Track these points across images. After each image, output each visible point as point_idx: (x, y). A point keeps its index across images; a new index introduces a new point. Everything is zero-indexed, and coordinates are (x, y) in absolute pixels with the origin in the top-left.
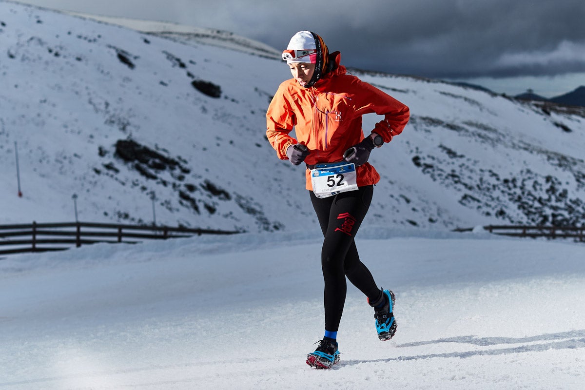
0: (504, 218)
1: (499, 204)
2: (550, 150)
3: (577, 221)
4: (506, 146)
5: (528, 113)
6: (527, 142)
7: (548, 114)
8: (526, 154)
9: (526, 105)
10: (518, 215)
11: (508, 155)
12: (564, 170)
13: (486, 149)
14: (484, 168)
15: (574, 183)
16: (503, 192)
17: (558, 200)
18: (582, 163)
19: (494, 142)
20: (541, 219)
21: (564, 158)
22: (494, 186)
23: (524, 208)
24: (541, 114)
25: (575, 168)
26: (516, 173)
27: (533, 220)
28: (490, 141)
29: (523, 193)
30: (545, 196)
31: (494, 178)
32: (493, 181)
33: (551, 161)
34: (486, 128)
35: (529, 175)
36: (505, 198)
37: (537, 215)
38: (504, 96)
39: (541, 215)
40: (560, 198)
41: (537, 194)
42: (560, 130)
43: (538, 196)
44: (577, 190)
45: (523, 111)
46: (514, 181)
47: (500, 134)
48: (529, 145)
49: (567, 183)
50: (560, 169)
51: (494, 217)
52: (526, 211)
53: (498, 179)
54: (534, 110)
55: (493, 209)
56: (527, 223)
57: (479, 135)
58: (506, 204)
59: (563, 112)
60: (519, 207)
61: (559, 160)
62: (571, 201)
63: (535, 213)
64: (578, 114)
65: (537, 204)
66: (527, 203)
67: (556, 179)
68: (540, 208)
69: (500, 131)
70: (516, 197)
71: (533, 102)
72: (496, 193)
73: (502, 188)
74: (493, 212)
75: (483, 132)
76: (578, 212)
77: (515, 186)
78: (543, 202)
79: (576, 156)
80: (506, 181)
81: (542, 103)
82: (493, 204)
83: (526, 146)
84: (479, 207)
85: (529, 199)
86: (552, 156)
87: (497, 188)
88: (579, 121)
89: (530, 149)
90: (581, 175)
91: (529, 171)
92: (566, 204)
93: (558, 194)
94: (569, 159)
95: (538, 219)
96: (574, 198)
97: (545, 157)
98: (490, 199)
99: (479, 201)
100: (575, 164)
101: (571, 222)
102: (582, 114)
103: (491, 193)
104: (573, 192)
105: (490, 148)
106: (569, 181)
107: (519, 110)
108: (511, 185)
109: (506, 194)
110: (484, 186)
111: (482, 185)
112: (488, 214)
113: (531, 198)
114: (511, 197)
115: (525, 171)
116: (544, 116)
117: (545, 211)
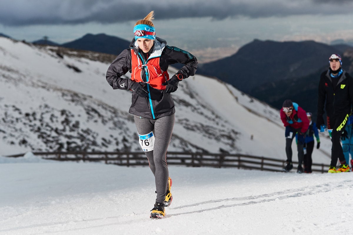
0: (26, 146)
1: (21, 134)
2: (64, 88)
3: (88, 147)
4: (27, 85)
5: (44, 57)
6: (45, 81)
7: (62, 57)
8: (44, 91)
9: (42, 50)
10: (38, 143)
11: (28, 92)
12: (76, 105)
13: (9, 87)
14: (8, 104)
15: (85, 116)
16: (25, 124)
17: (72, 130)
18: (91, 99)
19: (16, 82)
20: (57, 146)
21: (76, 95)
22: (17, 119)
23: (43, 138)
24: (56, 58)
25: (86, 103)
26: (36, 109)
27: (51, 148)
28: (13, 81)
29: (42, 125)
30: (61, 127)
31: (17, 112)
32: (16, 115)
33: (65, 97)
34: (9, 70)
35: (46, 109)
36: (27, 129)
37: (54, 143)
38: (24, 42)
39: (58, 144)
40: (74, 129)
41: (54, 125)
42: (72, 70)
43: (54, 127)
44: (88, 121)
45: (40, 55)
46: (34, 114)
47: (22, 74)
48: (46, 84)
49: (79, 116)
50: (73, 104)
51: (17, 145)
52: (45, 140)
53: (20, 113)
54: (49, 54)
55: (17, 138)
56: (46, 150)
57: (4, 76)
58: (27, 134)
59: (74, 55)
60: (39, 137)
61: (72, 96)
62: (82, 130)
63: (52, 142)
64: (87, 57)
65: (54, 134)
66: (45, 133)
67: (70, 113)
68: (57, 137)
69: (21, 72)
70: (36, 129)
71: (48, 47)
72: (19, 125)
73: (24, 120)
74: (17, 141)
75: (7, 73)
76: (89, 140)
77: (35, 119)
78: (59, 132)
79: (86, 93)
80: (27, 115)
81: (56, 48)
82: (17, 134)
83: (44, 85)
84: (5, 137)
85: (47, 130)
86: (66, 92)
87: (19, 121)
88: (87, 63)
89: (47, 87)
90: (90, 109)
91: (46, 106)
92: (78, 133)
93: (71, 125)
94: (80, 95)
95: (55, 147)
96: (85, 128)
97: (60, 94)
98: (13, 130)
99: (4, 132)
100: (85, 99)
101: (83, 148)
102: (90, 57)
103: (15, 125)
104: (84, 123)
105: (13, 87)
106: (80, 113)
107: (37, 54)
108: (31, 118)
109: (27, 126)
110: (9, 119)
111: (7, 118)
112: (12, 143)
113: (49, 129)
114: (31, 128)
115: (43, 106)
116: (59, 59)
117: (60, 140)
